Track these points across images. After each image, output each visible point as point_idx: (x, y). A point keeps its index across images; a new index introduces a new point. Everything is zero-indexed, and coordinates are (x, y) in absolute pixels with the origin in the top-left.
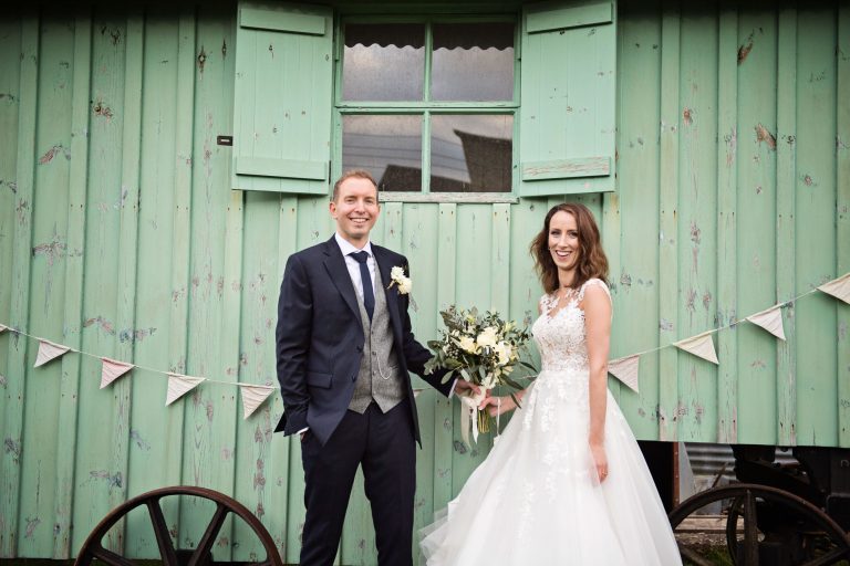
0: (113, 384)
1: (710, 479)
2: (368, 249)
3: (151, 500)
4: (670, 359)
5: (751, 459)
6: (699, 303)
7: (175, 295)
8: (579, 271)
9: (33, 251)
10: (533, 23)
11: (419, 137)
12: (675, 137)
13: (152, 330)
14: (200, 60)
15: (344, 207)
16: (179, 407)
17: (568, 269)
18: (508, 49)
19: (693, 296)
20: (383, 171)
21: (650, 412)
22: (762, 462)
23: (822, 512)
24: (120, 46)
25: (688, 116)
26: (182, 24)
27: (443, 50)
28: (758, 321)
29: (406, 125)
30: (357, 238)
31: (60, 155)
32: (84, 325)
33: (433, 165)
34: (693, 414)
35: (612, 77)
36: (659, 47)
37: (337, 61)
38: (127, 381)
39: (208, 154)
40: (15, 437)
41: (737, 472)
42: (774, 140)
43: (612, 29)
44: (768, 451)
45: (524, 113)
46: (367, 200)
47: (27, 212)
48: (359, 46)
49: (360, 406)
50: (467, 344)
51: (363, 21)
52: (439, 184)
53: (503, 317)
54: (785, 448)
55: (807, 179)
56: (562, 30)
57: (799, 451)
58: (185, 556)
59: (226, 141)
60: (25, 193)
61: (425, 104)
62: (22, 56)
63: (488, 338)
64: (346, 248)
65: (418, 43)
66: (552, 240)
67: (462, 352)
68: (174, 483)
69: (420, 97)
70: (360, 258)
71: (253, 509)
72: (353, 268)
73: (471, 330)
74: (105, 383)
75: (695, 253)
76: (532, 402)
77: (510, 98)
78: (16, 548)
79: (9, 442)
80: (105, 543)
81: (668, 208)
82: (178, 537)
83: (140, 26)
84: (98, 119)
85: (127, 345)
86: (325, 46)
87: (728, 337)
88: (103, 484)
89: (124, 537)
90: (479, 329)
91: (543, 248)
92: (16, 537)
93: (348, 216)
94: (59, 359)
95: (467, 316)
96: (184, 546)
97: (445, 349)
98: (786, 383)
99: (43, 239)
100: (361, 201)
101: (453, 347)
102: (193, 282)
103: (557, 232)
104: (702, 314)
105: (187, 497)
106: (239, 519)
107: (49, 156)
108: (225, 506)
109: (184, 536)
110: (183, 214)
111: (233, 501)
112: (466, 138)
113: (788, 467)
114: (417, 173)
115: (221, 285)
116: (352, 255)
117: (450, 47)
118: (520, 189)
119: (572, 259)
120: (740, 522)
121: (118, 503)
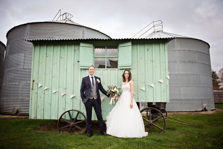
0: (63, 96)
1: (144, 107)
2: (94, 76)
3: (69, 111)
4: (139, 90)
5: (150, 104)
6: (143, 83)
7: (71, 83)
8: (129, 79)
9: (52, 77)
10: (120, 45)
11: (105, 61)
12: (139, 61)
13: (68, 88)
14: (75, 51)
15: (90, 71)
16: (72, 99)
17: (127, 79)
18: (117, 49)
19: (142, 82)
20: (99, 66)
21: (137, 98)
22: (151, 104)
23: (159, 111)
24: (64, 49)
25: (141, 58)
26: (73, 46)
27: (108, 49)
28: (151, 85)
29: (103, 59)
30: (92, 75)
31: (56, 64)
32: (59, 87)
33: (107, 65)
34: (142, 98)
35: (131, 53)
36: (137, 49)
37: (94, 51)
38: (65, 95)
39: (76, 64)
40: (50, 103)
41: (148, 106)
42: (152, 61)
43: (131, 46)
44: (152, 103)
45: (119, 57)
46: (93, 69)
47: (51, 72)
48: (97, 49)
49: (92, 98)
50: (112, 90)
51: (97, 45)
52: (108, 67)
53: (117, 86)
54: (155, 103)
55: (157, 66)
56: (124, 46)
57: (156, 103)
58: (73, 119)
59: (78, 62)
60: (51, 69)
61: (106, 56)
62: (51, 51)
63: (115, 89)
64: (90, 76)
65: (105, 48)
66: (125, 75)
67: (112, 91)
68: (72, 109)
69: (105, 55)
70: (92, 78)
71: (83, 113)
72: (91, 79)
73: (112, 88)
74: (62, 96)
75: (143, 76)
76: (122, 97)
77: (117, 56)
78: (50, 118)
79: (49, 104)
80: (62, 117)
81: (139, 70)
82: (72, 116)
83: (67, 46)
84: (61, 59)
85: (65, 90)
86: (92, 49)
87: (147, 88)
88: (62, 109)
89: (65, 117)
90: (114, 88)
91: (124, 76)
92: (50, 116)
93: (90, 72)
94: (56, 92)
95: (112, 86)
96: (73, 118)
97: (109, 91)
98: (155, 94)
99: (53, 75)
100: (92, 70)
101: (111, 91)
102: (74, 81)
103: (126, 74)
104: (144, 85)
105: (73, 111)
106: (81, 114)
107: (54, 64)
108: (79, 112)
109: (73, 116)
110: (73, 72)
111: (80, 112)
112: (110, 61)
113: (155, 105)
114: (105, 66)
115: (78, 81)
116: (91, 77)
117: (109, 49)
118: (119, 68)
119: (128, 77)
120: (149, 113)
121: (64, 112)
